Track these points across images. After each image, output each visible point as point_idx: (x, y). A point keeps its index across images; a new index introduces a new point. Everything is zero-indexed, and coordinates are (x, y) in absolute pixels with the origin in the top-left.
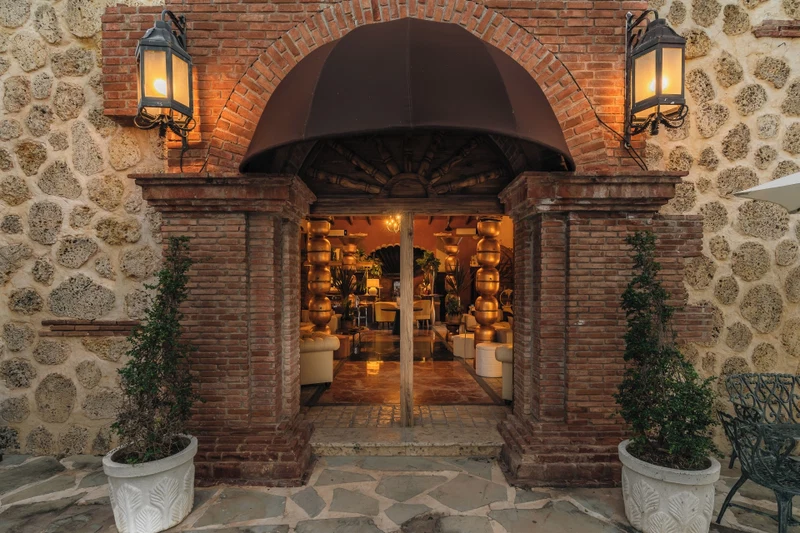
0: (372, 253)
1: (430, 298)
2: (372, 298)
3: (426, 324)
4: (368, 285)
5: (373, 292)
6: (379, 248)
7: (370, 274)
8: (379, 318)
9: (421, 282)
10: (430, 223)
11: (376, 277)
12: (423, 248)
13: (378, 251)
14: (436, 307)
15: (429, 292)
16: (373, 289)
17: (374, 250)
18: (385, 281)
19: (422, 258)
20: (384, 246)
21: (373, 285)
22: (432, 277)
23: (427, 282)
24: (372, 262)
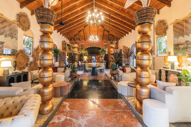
0: (86, 49)
1: (103, 62)
2: (85, 62)
3: (102, 70)
4: (84, 58)
5: (85, 60)
6: (88, 47)
7: (84, 55)
8: (87, 68)
9: (100, 57)
10: (102, 41)
11: (86, 55)
12: (100, 47)
13: (87, 48)
14: (105, 64)
15: (102, 60)
16: (86, 59)
17: (86, 48)
18: (89, 56)
19: (100, 50)
20: (89, 47)
21: (85, 58)
22: (104, 56)
23: (102, 57)
24: (85, 51)
